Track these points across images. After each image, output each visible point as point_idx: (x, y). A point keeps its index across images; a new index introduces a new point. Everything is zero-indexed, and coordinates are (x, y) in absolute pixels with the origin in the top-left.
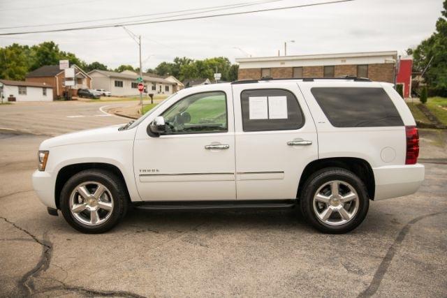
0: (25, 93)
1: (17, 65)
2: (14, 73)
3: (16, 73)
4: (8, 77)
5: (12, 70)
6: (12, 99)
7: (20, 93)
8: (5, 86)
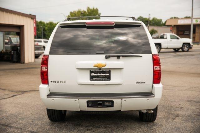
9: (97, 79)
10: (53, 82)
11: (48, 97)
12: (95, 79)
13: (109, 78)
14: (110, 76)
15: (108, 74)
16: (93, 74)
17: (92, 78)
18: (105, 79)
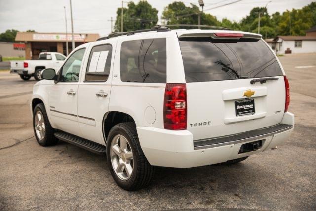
0: (300, 46)
1: (303, 22)
2: (299, 29)
3: (301, 29)
4: (294, 33)
5: (299, 26)
6: (288, 52)
7: (296, 46)
8: (284, 41)
9: (243, 113)
10: (193, 125)
11: (195, 149)
12: (242, 113)
13: (253, 110)
14: (254, 106)
15: (252, 105)
16: (238, 107)
17: (238, 112)
18: (250, 112)
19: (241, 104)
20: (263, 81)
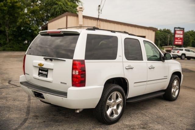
12: (41, 75)
13: (46, 76)
14: (47, 74)
15: (47, 73)
16: (40, 71)
17: (39, 74)
18: (44, 76)
19: (42, 70)
20: (51, 60)
